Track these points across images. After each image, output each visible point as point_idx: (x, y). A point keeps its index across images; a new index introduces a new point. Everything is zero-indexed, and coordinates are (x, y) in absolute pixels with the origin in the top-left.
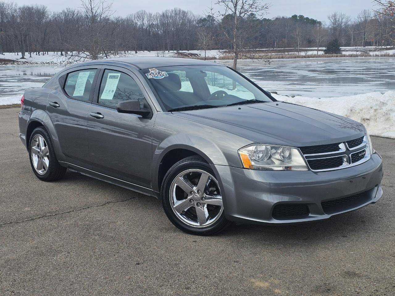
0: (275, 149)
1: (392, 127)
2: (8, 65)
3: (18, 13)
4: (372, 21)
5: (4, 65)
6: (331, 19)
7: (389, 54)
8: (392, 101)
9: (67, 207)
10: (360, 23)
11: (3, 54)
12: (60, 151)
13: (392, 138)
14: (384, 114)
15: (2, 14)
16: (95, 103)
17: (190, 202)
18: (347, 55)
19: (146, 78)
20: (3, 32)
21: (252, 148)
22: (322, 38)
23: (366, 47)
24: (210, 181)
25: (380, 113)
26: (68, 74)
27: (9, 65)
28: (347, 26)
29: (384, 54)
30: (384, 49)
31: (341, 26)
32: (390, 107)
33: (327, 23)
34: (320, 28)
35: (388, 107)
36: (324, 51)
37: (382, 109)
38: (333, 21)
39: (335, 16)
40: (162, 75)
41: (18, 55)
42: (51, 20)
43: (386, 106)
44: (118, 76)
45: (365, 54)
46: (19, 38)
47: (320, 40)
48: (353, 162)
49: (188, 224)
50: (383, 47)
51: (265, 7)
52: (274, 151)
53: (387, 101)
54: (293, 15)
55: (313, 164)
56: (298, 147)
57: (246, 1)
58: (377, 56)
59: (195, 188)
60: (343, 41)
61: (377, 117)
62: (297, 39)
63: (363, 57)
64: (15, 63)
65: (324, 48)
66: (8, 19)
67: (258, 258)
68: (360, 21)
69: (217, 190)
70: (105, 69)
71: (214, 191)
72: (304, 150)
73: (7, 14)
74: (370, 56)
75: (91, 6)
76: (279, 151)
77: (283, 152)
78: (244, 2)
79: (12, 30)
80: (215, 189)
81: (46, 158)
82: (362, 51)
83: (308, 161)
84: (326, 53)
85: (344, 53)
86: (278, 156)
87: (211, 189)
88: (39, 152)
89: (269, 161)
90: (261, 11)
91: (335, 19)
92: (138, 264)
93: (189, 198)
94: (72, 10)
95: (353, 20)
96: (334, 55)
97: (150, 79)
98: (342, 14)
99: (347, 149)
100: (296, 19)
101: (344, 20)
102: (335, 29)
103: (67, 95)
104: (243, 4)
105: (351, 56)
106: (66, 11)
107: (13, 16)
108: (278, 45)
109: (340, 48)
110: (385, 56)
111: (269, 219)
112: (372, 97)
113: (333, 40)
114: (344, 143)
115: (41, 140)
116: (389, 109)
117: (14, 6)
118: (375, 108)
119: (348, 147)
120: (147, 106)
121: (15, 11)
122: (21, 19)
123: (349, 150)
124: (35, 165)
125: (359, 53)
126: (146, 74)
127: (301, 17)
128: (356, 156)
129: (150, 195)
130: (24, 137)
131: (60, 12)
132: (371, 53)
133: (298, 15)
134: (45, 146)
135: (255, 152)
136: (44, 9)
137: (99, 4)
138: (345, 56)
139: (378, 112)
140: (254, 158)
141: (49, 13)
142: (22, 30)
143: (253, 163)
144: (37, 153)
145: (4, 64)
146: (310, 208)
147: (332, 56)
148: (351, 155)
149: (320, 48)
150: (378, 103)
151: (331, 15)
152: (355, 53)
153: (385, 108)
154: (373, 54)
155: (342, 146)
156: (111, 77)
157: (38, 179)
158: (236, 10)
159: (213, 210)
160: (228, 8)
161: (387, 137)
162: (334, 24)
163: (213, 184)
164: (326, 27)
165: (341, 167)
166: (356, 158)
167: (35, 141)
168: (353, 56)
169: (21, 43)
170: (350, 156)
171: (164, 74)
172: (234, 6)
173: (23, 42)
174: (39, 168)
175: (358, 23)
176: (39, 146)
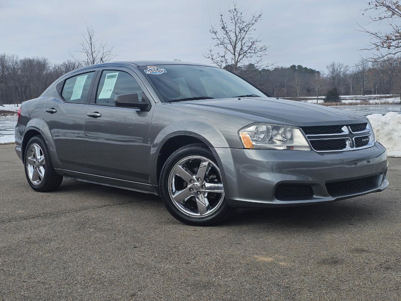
0: (277, 130)
1: (395, 146)
2: (7, 117)
3: (20, 65)
4: (370, 70)
5: (3, 117)
6: (329, 68)
7: (389, 102)
8: (393, 121)
9: (62, 209)
10: (358, 72)
11: (3, 105)
12: (56, 158)
13: (396, 156)
14: (386, 134)
15: (3, 67)
16: (92, 104)
17: (189, 191)
18: (347, 103)
19: (144, 74)
20: (3, 84)
21: (252, 128)
22: (321, 87)
23: (366, 95)
24: (210, 168)
25: (382, 133)
26: (66, 80)
27: (9, 117)
28: (345, 75)
29: (383, 102)
30: (383, 97)
31: (340, 76)
32: (392, 127)
33: (325, 73)
34: (319, 78)
35: (390, 127)
36: (324, 99)
37: (384, 129)
38: (331, 71)
39: (333, 65)
40: (160, 71)
41: (18, 106)
42: (51, 72)
43: (388, 126)
44: (116, 75)
45: (365, 102)
46: (20, 89)
47: (319, 89)
48: (357, 147)
49: (188, 215)
50: (382, 95)
51: (264, 48)
52: (275, 132)
53: (389, 121)
54: (292, 65)
55: (316, 145)
56: (300, 127)
57: (244, 43)
58: (376, 104)
59: (194, 177)
60: (342, 89)
61: (380, 138)
62: (296, 88)
63: (363, 105)
64: (15, 115)
65: (324, 97)
66: (9, 71)
67: (261, 241)
68: (358, 70)
69: (218, 177)
70: (103, 70)
71: (215, 179)
72: (306, 130)
73: (8, 66)
74: (370, 104)
75: (91, 50)
76: (280, 132)
77: (284, 133)
78: (243, 44)
79: (12, 82)
80: (215, 177)
81: (42, 168)
82: (362, 99)
83: (310, 141)
84: (325, 102)
85: (343, 101)
86: (279, 137)
87: (211, 177)
88: (35, 162)
89: (270, 142)
90: (259, 53)
91: (334, 69)
92: (136, 247)
93: (189, 186)
94: (73, 62)
95: (351, 69)
96: (333, 103)
97: (148, 75)
98: (340, 64)
99: (350, 132)
100: (295, 69)
101: (342, 70)
102: (333, 78)
103: (64, 99)
104: (242, 46)
105: (351, 104)
106: (67, 63)
107: (14, 68)
108: (277, 94)
109: (340, 96)
110: (384, 104)
111: (271, 199)
112: (374, 118)
113: (332, 89)
114: (347, 126)
115: (37, 148)
116: (392, 129)
117: (15, 58)
118: (377, 129)
119: (351, 131)
120: (145, 99)
121: (16, 63)
122: (22, 70)
123: (351, 133)
124: (31, 175)
125: (359, 101)
126: (144, 70)
127: (300, 67)
128: (359, 140)
129: (148, 192)
130: (20, 149)
131: (61, 64)
132: (371, 101)
133: (297, 66)
134: (41, 154)
135: (256, 133)
136: (45, 61)
137: (99, 48)
138: (344, 104)
139: (380, 133)
140: (255, 138)
141: (49, 65)
142: (23, 81)
143: (254, 143)
144: (33, 163)
145: (4, 115)
146: (314, 188)
147: (332, 104)
148: (355, 139)
149: (319, 97)
150: (380, 123)
151: (329, 64)
152: (354, 101)
153: (387, 128)
154: (373, 103)
155: (344, 129)
156: (109, 77)
157: (33, 191)
158: (235, 52)
159: (213, 198)
160: (227, 50)
161: (390, 156)
162: (333, 73)
163: (213, 171)
164: (325, 76)
165: (344, 150)
166: (360, 143)
167: (31, 151)
168: (352, 104)
169: (21, 94)
170: (353, 139)
171: (163, 71)
172: (233, 48)
173: (23, 93)
174: (34, 179)
175: (357, 72)
176: (34, 156)
